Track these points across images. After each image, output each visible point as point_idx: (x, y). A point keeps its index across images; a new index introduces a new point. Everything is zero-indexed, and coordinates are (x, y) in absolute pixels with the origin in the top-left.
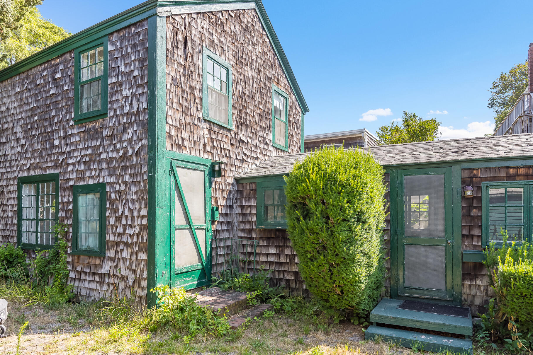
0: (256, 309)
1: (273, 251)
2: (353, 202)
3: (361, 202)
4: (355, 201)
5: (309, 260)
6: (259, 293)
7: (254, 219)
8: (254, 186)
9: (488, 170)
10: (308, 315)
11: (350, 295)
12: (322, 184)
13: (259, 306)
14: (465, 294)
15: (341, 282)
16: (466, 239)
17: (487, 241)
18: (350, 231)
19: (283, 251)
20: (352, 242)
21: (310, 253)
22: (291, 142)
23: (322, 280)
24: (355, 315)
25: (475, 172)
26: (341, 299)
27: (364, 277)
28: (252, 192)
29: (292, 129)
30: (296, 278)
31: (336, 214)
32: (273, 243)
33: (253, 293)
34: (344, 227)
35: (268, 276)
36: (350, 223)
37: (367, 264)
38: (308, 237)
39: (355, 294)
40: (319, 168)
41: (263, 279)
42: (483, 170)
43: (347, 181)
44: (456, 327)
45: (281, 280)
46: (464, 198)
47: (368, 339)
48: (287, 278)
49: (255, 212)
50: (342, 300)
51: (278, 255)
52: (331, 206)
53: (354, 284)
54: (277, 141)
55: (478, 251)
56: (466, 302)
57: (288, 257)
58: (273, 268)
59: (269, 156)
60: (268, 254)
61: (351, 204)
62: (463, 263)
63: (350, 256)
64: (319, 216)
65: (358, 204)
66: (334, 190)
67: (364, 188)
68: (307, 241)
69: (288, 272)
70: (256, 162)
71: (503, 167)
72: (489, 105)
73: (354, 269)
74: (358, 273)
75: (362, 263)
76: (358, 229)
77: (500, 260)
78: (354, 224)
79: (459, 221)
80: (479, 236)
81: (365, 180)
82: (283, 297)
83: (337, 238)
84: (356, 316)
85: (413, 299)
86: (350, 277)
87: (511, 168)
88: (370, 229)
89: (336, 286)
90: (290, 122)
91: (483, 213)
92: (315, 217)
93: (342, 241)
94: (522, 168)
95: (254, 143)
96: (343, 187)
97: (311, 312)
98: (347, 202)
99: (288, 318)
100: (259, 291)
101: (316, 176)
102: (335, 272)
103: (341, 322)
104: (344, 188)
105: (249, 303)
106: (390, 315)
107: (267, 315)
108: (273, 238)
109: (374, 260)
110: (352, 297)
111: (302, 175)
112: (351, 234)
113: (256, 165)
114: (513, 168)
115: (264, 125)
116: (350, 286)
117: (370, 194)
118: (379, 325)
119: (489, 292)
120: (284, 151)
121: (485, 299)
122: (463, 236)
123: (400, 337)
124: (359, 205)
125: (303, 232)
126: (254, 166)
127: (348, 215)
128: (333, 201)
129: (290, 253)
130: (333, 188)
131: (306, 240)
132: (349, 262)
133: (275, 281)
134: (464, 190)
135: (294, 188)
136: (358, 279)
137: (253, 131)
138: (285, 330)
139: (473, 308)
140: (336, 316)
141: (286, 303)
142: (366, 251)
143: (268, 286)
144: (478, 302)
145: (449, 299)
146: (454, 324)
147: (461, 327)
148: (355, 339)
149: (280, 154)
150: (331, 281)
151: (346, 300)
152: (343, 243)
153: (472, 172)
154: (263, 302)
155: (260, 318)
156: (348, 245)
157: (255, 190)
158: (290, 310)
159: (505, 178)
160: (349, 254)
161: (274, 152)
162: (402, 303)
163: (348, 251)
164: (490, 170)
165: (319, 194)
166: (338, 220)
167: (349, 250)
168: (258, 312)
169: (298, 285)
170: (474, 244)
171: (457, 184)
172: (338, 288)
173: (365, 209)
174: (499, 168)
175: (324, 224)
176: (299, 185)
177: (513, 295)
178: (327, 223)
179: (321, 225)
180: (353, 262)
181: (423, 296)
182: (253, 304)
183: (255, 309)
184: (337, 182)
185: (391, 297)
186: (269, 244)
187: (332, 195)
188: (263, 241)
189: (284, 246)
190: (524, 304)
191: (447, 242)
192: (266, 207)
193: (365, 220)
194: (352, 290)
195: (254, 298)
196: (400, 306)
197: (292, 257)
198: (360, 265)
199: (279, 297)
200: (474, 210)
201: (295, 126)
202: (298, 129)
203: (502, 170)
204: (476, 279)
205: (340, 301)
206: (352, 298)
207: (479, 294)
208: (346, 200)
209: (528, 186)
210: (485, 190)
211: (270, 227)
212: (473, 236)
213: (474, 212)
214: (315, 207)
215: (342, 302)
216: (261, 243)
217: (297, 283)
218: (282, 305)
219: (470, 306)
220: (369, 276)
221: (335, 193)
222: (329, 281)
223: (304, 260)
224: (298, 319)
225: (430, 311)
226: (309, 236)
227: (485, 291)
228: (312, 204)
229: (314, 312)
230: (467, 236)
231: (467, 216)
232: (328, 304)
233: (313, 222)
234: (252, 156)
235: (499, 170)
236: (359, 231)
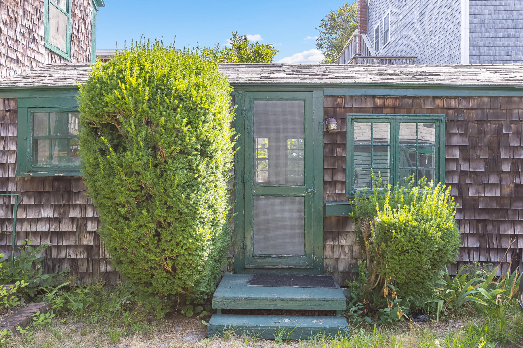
0: (18, 313)
1: (48, 213)
2: (195, 125)
3: (206, 125)
4: (199, 124)
5: (121, 219)
6: (24, 284)
7: (12, 160)
8: (12, 104)
9: (354, 99)
10: (112, 312)
11: (187, 271)
12: (147, 92)
13: (23, 307)
14: (327, 258)
15: (175, 250)
16: (328, 186)
17: (352, 189)
18: (190, 169)
19: (65, 213)
20: (193, 186)
21: (124, 207)
22: (76, 47)
23: (142, 250)
24: (188, 303)
25: (339, 100)
26: (171, 278)
27: (207, 241)
28: (8, 114)
29: (77, 27)
30: (89, 255)
31: (169, 142)
32: (48, 200)
33: (11, 286)
34: (181, 163)
35: (38, 256)
36: (190, 157)
37: (211, 222)
38: (122, 180)
39: (194, 269)
40: (141, 69)
41: (29, 261)
42: (348, 98)
43: (186, 91)
44: (326, 301)
45: (61, 261)
46: (327, 133)
47: (212, 335)
48: (73, 257)
49: (14, 148)
50: (173, 280)
51: (58, 220)
52: (162, 129)
53: (194, 253)
54: (52, 41)
55: (342, 201)
56: (328, 268)
57: (75, 223)
58: (47, 242)
59: (38, 61)
60: (37, 220)
61: (192, 128)
62: (325, 218)
63: (191, 208)
64: (142, 144)
65: (203, 128)
66: (167, 103)
67: (211, 105)
68: (120, 187)
69: (75, 246)
70: (15, 67)
71: (369, 96)
72: (317, 46)
73: (194, 229)
74: (200, 235)
75: (206, 220)
76: (202, 167)
77: (377, 208)
78: (196, 159)
79: (320, 164)
80: (343, 183)
81: (212, 94)
82: (66, 289)
83: (170, 180)
84: (191, 304)
85: (264, 271)
86: (188, 242)
87: (378, 98)
88: (217, 168)
89: (166, 259)
90: (74, 15)
91: (347, 153)
92: (135, 146)
93: (178, 185)
94: (388, 98)
95: (12, 34)
96: (181, 100)
97: (118, 307)
98: (187, 124)
99: (78, 322)
100: (23, 282)
101: (137, 80)
102: (165, 236)
103: (168, 316)
104: (182, 102)
105: (4, 304)
106: (241, 296)
107: (40, 321)
108: (49, 192)
109: (221, 215)
110: (189, 273)
111: (111, 77)
112: (192, 174)
113: (15, 72)
114: (380, 97)
115: (30, 9)
116: (187, 256)
117: (218, 116)
118: (227, 312)
119: (354, 254)
120: (64, 59)
121: (349, 262)
122: (325, 182)
123: (259, 325)
124: (203, 130)
125: (112, 172)
126: (12, 74)
127: (188, 144)
128: (166, 121)
129: (79, 216)
130: (164, 101)
131: (118, 185)
132: (188, 218)
133: (51, 264)
134: (327, 123)
135: (97, 99)
136: (200, 244)
137: (11, 13)
138: (75, 342)
139: (336, 275)
140: (157, 308)
141: (73, 298)
142: (211, 201)
143: (41, 271)
144: (341, 267)
145: (308, 267)
146: (323, 297)
147: (333, 300)
148: (193, 339)
149: (58, 62)
150: (158, 250)
151: (180, 279)
152: (179, 188)
153: (336, 100)
154: (30, 300)
155: (27, 328)
156: (188, 191)
157: (15, 112)
158: (80, 307)
159: (371, 110)
160: (189, 206)
161: (47, 57)
162: (251, 279)
163: (187, 200)
164: (356, 99)
165: (142, 109)
166: (173, 151)
167: (189, 199)
168: (21, 318)
169: (91, 267)
170: (337, 192)
171: (319, 115)
172: (168, 261)
173: (211, 137)
174: (366, 97)
175: (150, 158)
176: (107, 94)
177: (393, 251)
178: (155, 157)
179: (145, 159)
180: (194, 219)
181: (277, 266)
182: (12, 306)
183: (15, 314)
184: (171, 92)
185: (235, 272)
186: (40, 202)
187: (164, 111)
188: (29, 197)
189: (69, 205)
190: (405, 262)
191: (307, 190)
192: (36, 142)
193: (211, 154)
194: (190, 262)
195: (13, 294)
196: (249, 282)
197: (81, 223)
198: (203, 223)
199: (60, 289)
200: (338, 149)
201: (82, 23)
202: (86, 29)
203: (368, 99)
204: (340, 238)
205: (170, 282)
206: (189, 276)
207: (343, 257)
208: (185, 120)
209: (395, 120)
210: (350, 124)
211: (42, 174)
212: (336, 182)
213: (338, 152)
214: (134, 129)
215: (173, 283)
216: (26, 201)
217: (91, 264)
218: (67, 301)
219: (333, 273)
220: (214, 240)
221: (168, 108)
222: (155, 250)
223: (112, 220)
224: (96, 320)
225: (291, 285)
226: (124, 177)
227: (349, 253)
228: (130, 125)
229: (122, 306)
230: (330, 182)
231: (329, 156)
232: (150, 289)
233: (132, 155)
234: (8, 57)
235: (366, 99)
236: (204, 169)
